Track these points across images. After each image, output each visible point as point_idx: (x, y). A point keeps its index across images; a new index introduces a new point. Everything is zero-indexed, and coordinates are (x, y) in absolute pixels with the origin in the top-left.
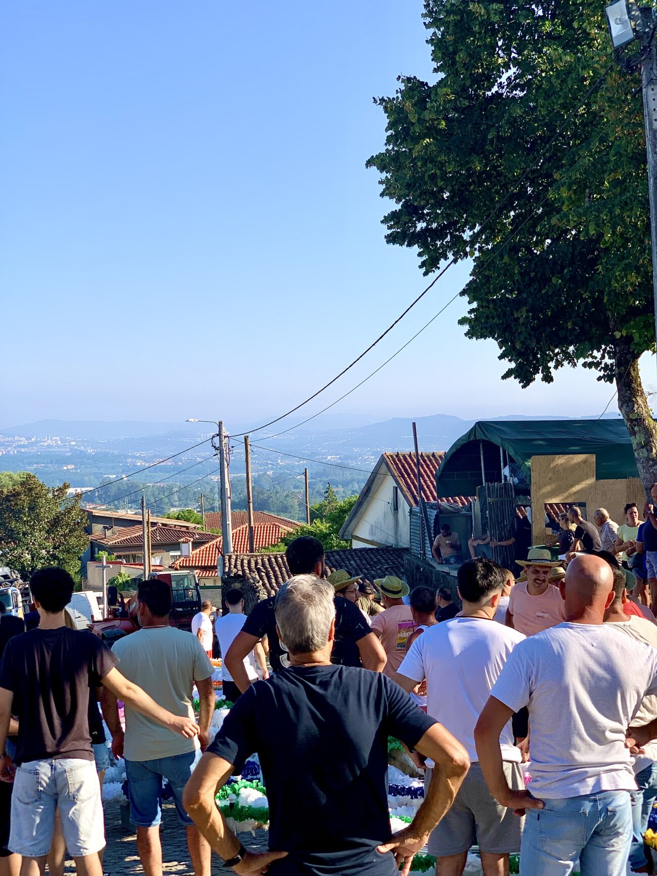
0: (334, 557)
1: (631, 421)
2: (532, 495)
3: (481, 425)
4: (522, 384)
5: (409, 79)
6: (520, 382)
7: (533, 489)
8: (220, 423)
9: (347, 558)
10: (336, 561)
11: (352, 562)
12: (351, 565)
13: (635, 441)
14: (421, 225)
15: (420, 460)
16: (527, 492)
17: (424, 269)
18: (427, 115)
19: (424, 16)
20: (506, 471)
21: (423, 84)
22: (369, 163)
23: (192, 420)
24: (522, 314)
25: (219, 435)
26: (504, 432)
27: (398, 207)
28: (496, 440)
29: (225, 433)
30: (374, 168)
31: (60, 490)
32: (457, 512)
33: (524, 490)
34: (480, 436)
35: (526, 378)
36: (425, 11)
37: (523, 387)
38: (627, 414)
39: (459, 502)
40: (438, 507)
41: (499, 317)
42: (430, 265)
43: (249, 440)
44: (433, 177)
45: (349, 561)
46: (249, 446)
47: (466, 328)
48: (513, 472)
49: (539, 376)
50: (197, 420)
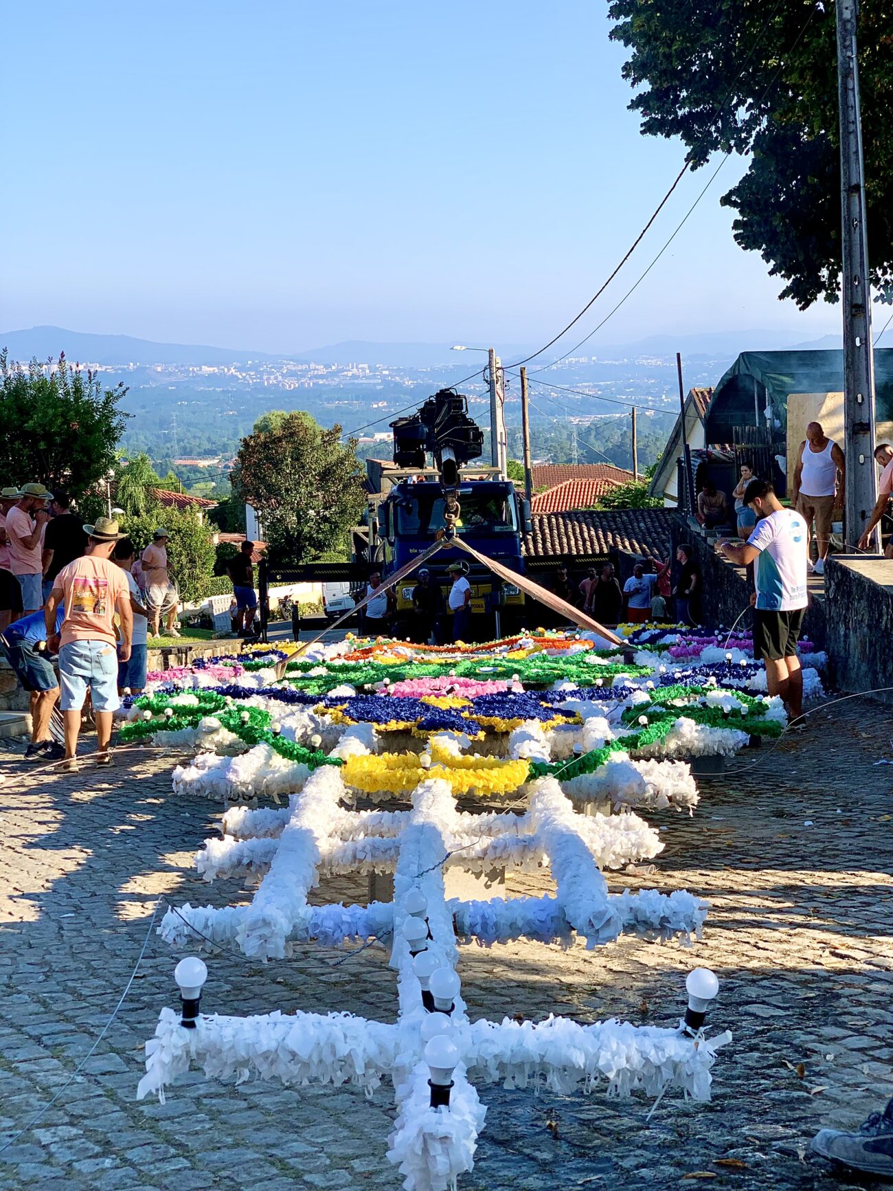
0: (621, 518)
2: (788, 441)
3: (746, 356)
4: (800, 306)
6: (797, 304)
7: (789, 433)
8: (491, 352)
9: (637, 519)
10: (623, 522)
11: (642, 525)
12: (639, 527)
16: (784, 438)
17: (690, 163)
22: (612, 35)
23: (458, 347)
27: (647, 90)
28: (758, 375)
30: (618, 41)
31: (330, 433)
33: (781, 436)
34: (743, 370)
35: (805, 298)
37: (802, 309)
43: (526, 372)
45: (638, 523)
46: (526, 381)
50: (464, 348)
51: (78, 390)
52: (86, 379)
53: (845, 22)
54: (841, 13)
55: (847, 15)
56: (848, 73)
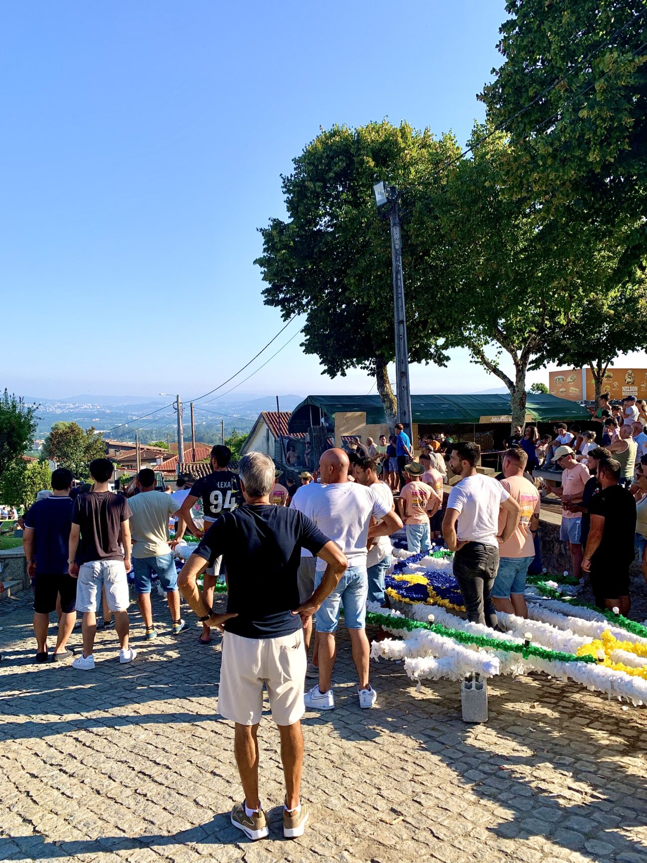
1: (383, 395)
2: (335, 432)
3: (311, 398)
5: (275, 220)
6: (330, 376)
7: (336, 429)
8: (178, 396)
13: (385, 405)
14: (281, 296)
15: (279, 415)
16: (333, 431)
17: (283, 318)
18: (284, 238)
19: (283, 187)
20: (322, 420)
21: (281, 223)
22: (255, 262)
23: (163, 394)
24: (331, 342)
25: (177, 402)
26: (322, 401)
27: (270, 286)
28: (318, 405)
29: (180, 401)
30: (257, 265)
31: (90, 431)
32: (298, 441)
33: (331, 430)
34: (310, 403)
35: (333, 374)
36: (283, 185)
37: (332, 378)
38: (381, 392)
39: (299, 435)
40: (289, 438)
41: (319, 343)
42: (286, 316)
43: (193, 405)
44: (287, 271)
46: (193, 408)
47: (303, 348)
48: (326, 420)
49: (339, 373)
50: (165, 394)
51: (14, 407)
52: (18, 401)
53: (396, 250)
54: (395, 246)
55: (397, 247)
56: (398, 272)
